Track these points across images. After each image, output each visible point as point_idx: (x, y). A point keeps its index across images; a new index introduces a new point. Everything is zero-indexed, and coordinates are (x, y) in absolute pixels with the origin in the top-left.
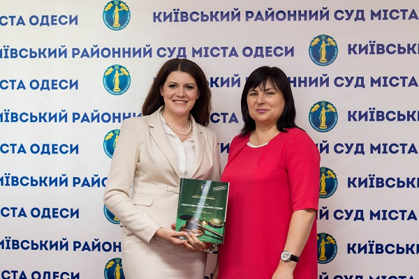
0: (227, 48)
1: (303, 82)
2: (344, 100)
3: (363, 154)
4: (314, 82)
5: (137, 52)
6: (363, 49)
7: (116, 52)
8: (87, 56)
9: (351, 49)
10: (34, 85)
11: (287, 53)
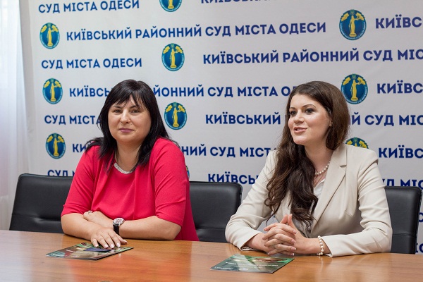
0: (266, 26)
1: (334, 56)
2: (373, 73)
3: (393, 125)
4: (344, 56)
5: (189, 32)
6: (390, 23)
7: (171, 32)
8: (148, 36)
9: (379, 24)
10: (107, 63)
11: (319, 29)
